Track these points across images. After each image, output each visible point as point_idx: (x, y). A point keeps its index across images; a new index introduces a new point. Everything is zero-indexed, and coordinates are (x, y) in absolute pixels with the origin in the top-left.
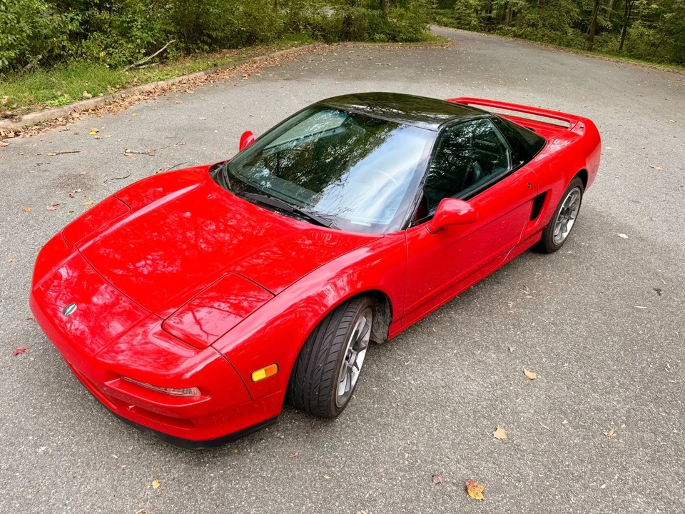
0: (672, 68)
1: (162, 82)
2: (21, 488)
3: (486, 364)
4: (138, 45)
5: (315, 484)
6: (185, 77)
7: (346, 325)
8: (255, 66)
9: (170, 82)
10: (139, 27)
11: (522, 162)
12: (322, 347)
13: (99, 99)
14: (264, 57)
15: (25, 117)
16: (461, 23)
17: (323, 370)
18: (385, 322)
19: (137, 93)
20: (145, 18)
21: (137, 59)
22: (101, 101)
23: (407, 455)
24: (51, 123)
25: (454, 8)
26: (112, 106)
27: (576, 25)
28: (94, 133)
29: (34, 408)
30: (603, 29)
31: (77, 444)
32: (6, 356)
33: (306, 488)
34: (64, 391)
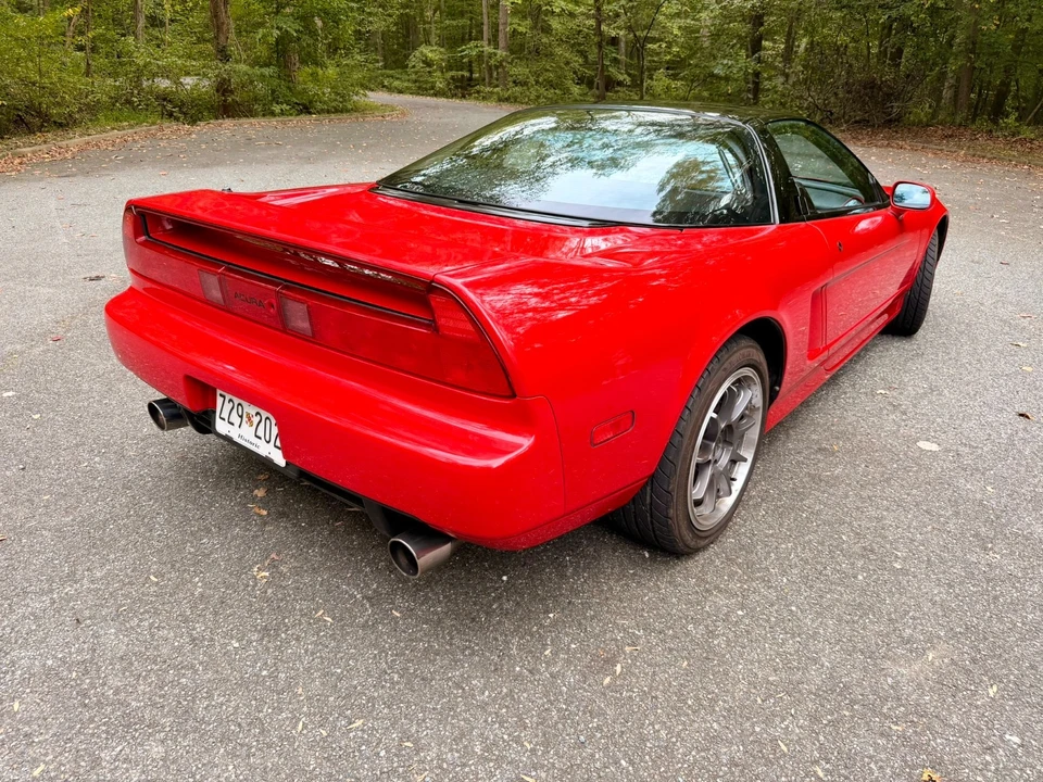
16: (423, 88)
25: (407, 66)
27: (581, 81)
30: (618, 84)
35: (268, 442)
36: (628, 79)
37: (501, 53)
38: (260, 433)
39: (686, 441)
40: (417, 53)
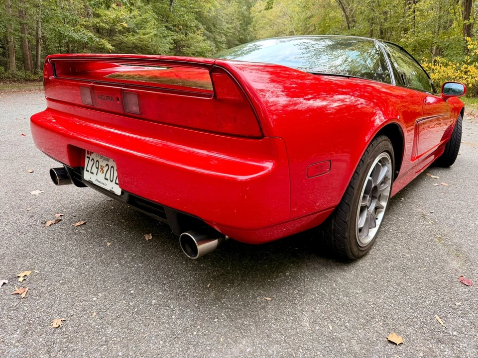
35: (112, 181)
38: (108, 177)
39: (355, 191)
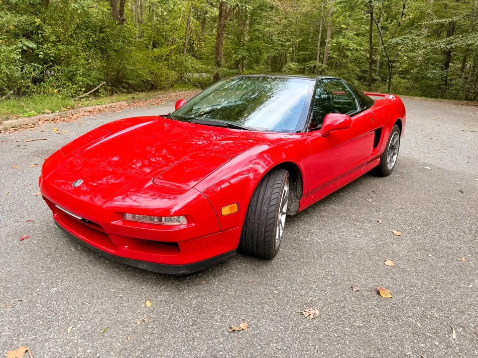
0: (423, 98)
1: (98, 106)
2: (41, 312)
3: (365, 229)
4: (79, 86)
5: (269, 297)
6: (114, 104)
7: (280, 182)
8: (159, 100)
9: (104, 106)
10: (81, 74)
11: (365, 107)
12: (265, 197)
13: (56, 114)
14: (164, 95)
15: (5, 122)
17: (268, 212)
18: (297, 197)
19: (82, 112)
20: (86, 68)
21: (79, 95)
22: (58, 115)
23: (329, 278)
24: (24, 127)
25: (282, 71)
26: (65, 118)
27: (359, 78)
28: (56, 131)
29: (43, 268)
30: (375, 80)
31: (81, 285)
32: (14, 241)
33: (263, 299)
34: (64, 258)
36: (380, 78)
37: (324, 66)
40: (287, 65)
